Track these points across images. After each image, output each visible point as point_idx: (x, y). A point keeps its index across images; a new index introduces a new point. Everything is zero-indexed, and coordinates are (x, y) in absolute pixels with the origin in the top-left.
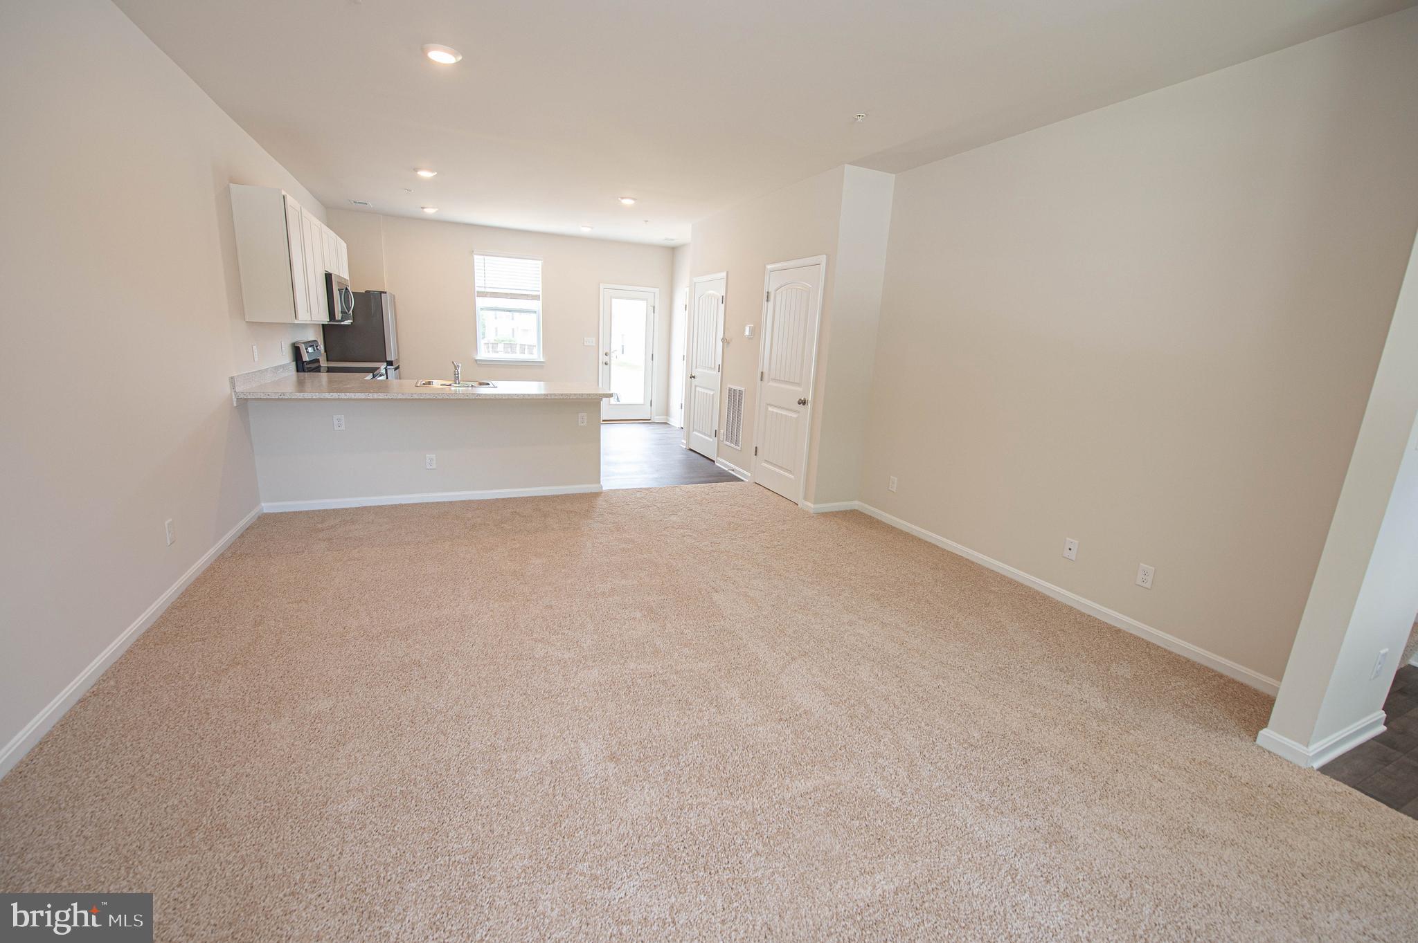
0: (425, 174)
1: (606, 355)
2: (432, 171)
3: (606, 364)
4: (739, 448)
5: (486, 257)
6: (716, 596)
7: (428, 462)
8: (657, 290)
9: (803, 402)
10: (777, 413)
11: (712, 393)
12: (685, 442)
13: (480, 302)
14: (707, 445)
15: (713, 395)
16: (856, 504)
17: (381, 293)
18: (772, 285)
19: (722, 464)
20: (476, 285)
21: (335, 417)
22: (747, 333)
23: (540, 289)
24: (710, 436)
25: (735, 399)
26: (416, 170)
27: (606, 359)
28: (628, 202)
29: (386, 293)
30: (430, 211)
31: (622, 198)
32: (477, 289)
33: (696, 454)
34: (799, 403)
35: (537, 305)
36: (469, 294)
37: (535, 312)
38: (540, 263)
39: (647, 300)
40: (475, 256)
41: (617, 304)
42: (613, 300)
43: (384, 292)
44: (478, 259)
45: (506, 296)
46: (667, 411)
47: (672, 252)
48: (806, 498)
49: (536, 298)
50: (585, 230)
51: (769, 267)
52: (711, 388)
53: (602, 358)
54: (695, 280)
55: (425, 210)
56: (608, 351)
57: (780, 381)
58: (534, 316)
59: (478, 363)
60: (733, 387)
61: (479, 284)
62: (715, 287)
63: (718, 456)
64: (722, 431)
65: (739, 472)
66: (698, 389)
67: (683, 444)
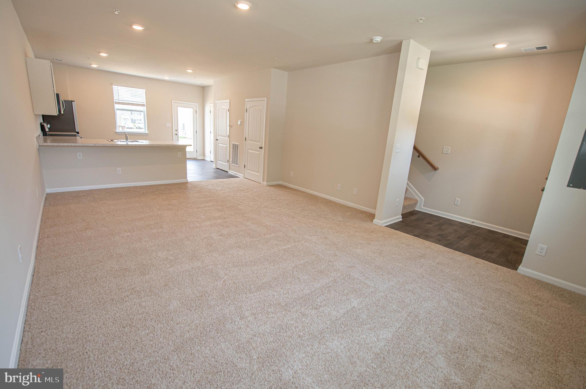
0: (103, 55)
2: (107, 54)
3: (176, 135)
4: (238, 166)
5: (119, 87)
6: (239, 206)
7: (118, 171)
8: (197, 104)
9: (261, 148)
10: (252, 152)
11: (225, 146)
12: (215, 165)
13: (117, 106)
14: (224, 166)
16: (280, 182)
17: (72, 101)
18: (248, 106)
19: (231, 172)
20: (114, 99)
21: (78, 154)
22: (239, 123)
23: (145, 102)
24: (226, 162)
25: (235, 148)
26: (99, 53)
27: (176, 132)
28: (190, 71)
29: (74, 101)
30: (94, 66)
31: (187, 69)
32: (115, 101)
33: (219, 170)
34: (260, 148)
35: (144, 109)
36: (111, 102)
37: (143, 112)
38: (144, 90)
39: (193, 108)
40: (113, 86)
41: (179, 109)
42: (178, 107)
43: (73, 101)
44: (115, 87)
45: (132, 104)
46: (204, 155)
47: (203, 89)
48: (263, 181)
49: (143, 105)
50: (167, 78)
51: (247, 100)
52: (225, 144)
53: (174, 132)
54: (216, 102)
55: (92, 65)
56: (177, 129)
57: (252, 141)
58: (142, 113)
59: (117, 133)
60: (235, 143)
61: (116, 98)
62: (225, 105)
63: (229, 170)
64: (230, 160)
65: (238, 174)
66: (219, 144)
67: (214, 166)
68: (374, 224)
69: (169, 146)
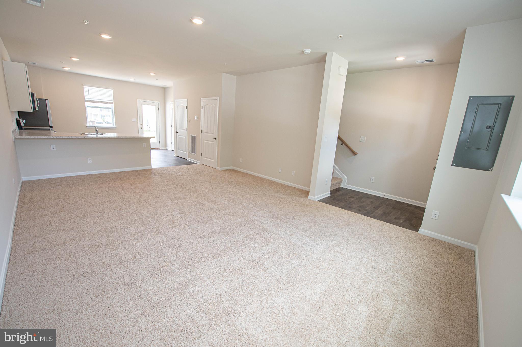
0: (75, 59)
1: (141, 125)
2: (78, 59)
3: (141, 128)
4: (195, 154)
5: (89, 87)
6: (197, 188)
7: (89, 160)
8: (159, 102)
9: (215, 139)
10: (207, 142)
11: (185, 137)
12: (175, 154)
13: (87, 104)
14: (184, 154)
15: (185, 138)
16: (232, 167)
17: (46, 99)
18: (203, 104)
19: (190, 160)
20: (85, 97)
21: (52, 145)
22: (196, 118)
23: (113, 100)
24: (185, 151)
25: (193, 139)
26: (71, 58)
27: (141, 126)
28: (152, 74)
29: (48, 100)
30: (66, 69)
31: (150, 73)
32: (85, 99)
33: (180, 158)
34: (214, 139)
35: (112, 106)
36: (83, 101)
37: (111, 109)
38: (112, 90)
39: (156, 106)
40: (84, 87)
41: (144, 106)
42: (143, 105)
43: (47, 99)
44: (86, 88)
45: (102, 102)
46: (166, 145)
47: (164, 89)
48: (218, 166)
49: (111, 103)
50: (132, 80)
51: (202, 99)
52: (184, 135)
53: (140, 126)
54: (176, 100)
55: (64, 68)
56: (142, 124)
57: (207, 133)
58: (110, 110)
59: (88, 127)
60: (192, 135)
61: (86, 97)
62: (184, 103)
63: (188, 158)
64: (189, 149)
65: (196, 161)
66: (179, 136)
67: (175, 155)
68: (308, 199)
69: (135, 138)
